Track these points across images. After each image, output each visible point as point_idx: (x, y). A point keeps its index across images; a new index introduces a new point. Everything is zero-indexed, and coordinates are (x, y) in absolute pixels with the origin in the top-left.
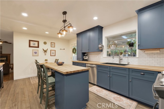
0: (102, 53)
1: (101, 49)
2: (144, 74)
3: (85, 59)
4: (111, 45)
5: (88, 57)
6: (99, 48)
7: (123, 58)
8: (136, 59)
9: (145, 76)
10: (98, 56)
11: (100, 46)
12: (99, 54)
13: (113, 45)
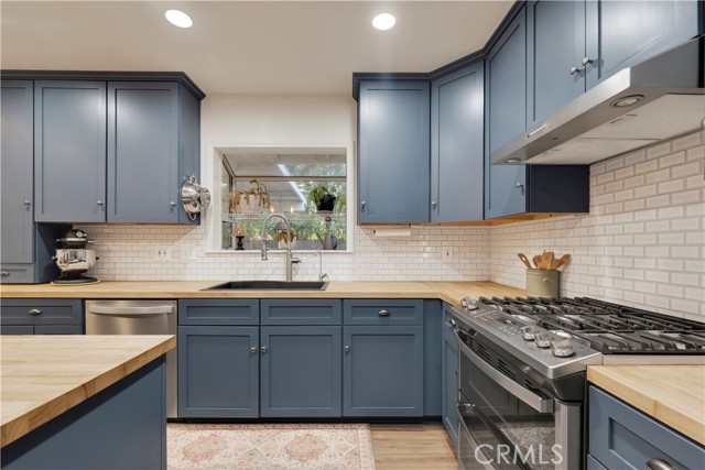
0: (199, 229)
1: (196, 210)
2: (387, 315)
3: (65, 268)
4: (244, 196)
5: (97, 251)
6: (182, 201)
7: (300, 258)
8: (347, 259)
9: (393, 318)
10: (169, 249)
11: (190, 191)
12: (180, 235)
13: (251, 196)
